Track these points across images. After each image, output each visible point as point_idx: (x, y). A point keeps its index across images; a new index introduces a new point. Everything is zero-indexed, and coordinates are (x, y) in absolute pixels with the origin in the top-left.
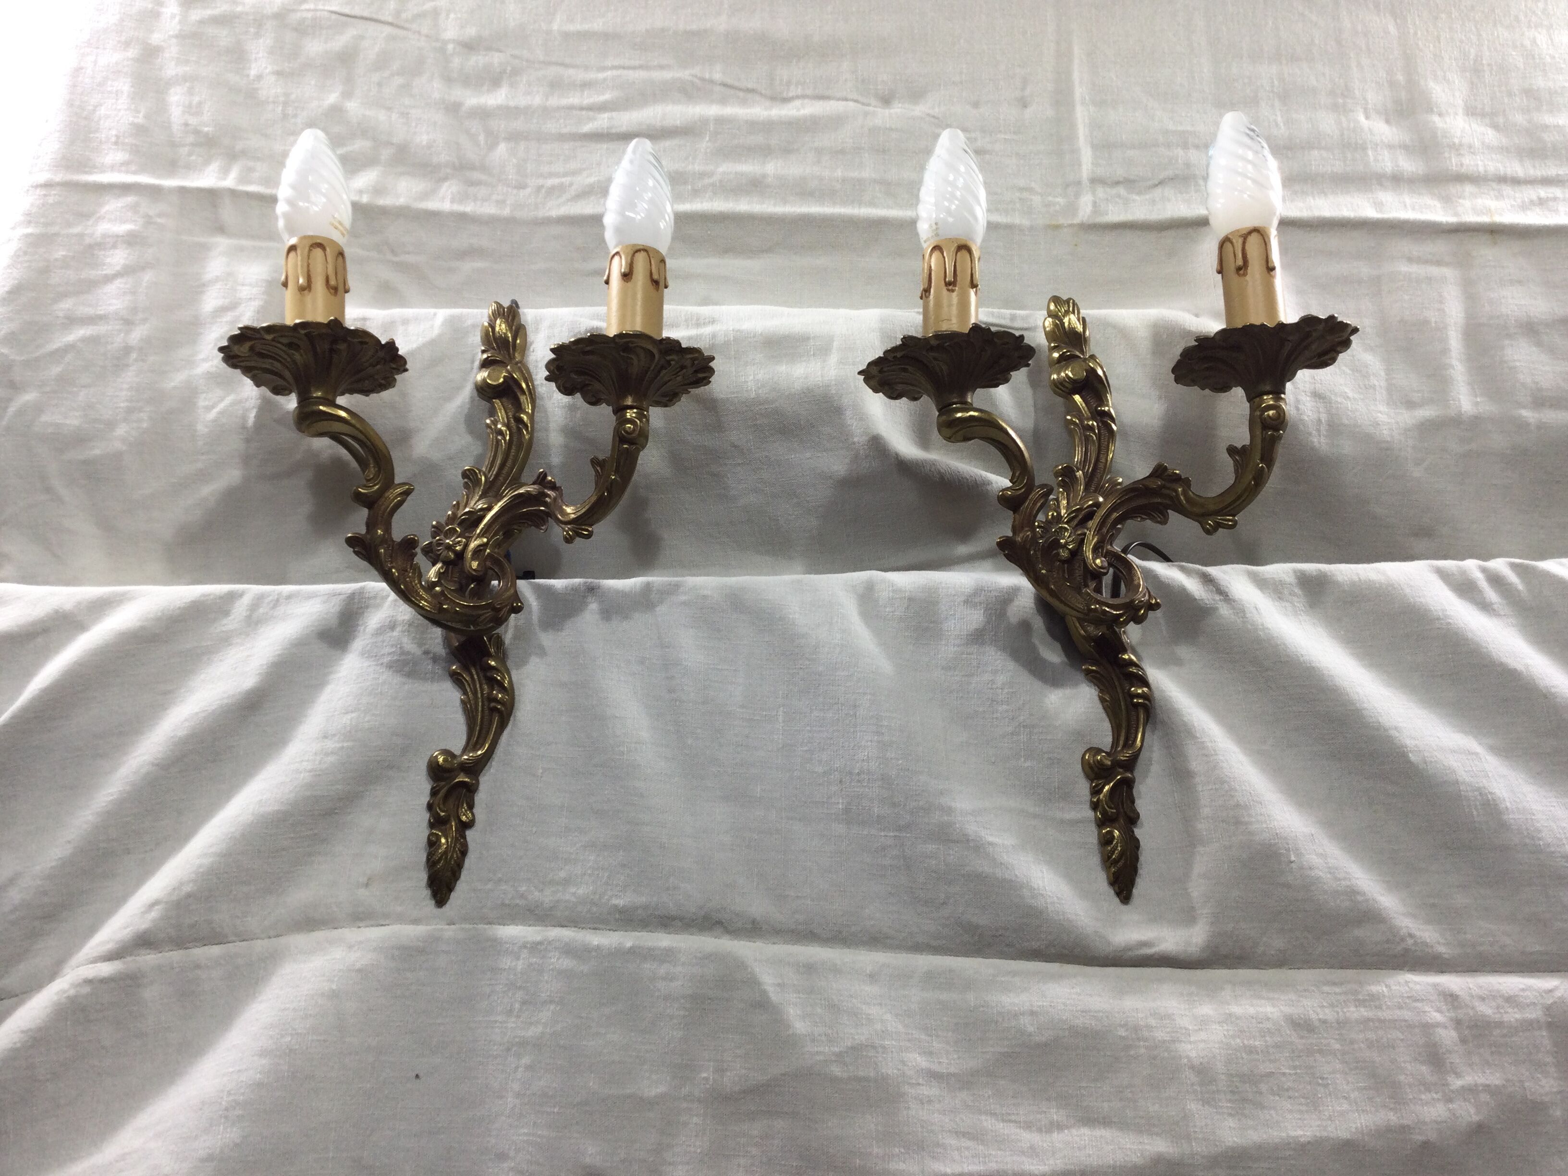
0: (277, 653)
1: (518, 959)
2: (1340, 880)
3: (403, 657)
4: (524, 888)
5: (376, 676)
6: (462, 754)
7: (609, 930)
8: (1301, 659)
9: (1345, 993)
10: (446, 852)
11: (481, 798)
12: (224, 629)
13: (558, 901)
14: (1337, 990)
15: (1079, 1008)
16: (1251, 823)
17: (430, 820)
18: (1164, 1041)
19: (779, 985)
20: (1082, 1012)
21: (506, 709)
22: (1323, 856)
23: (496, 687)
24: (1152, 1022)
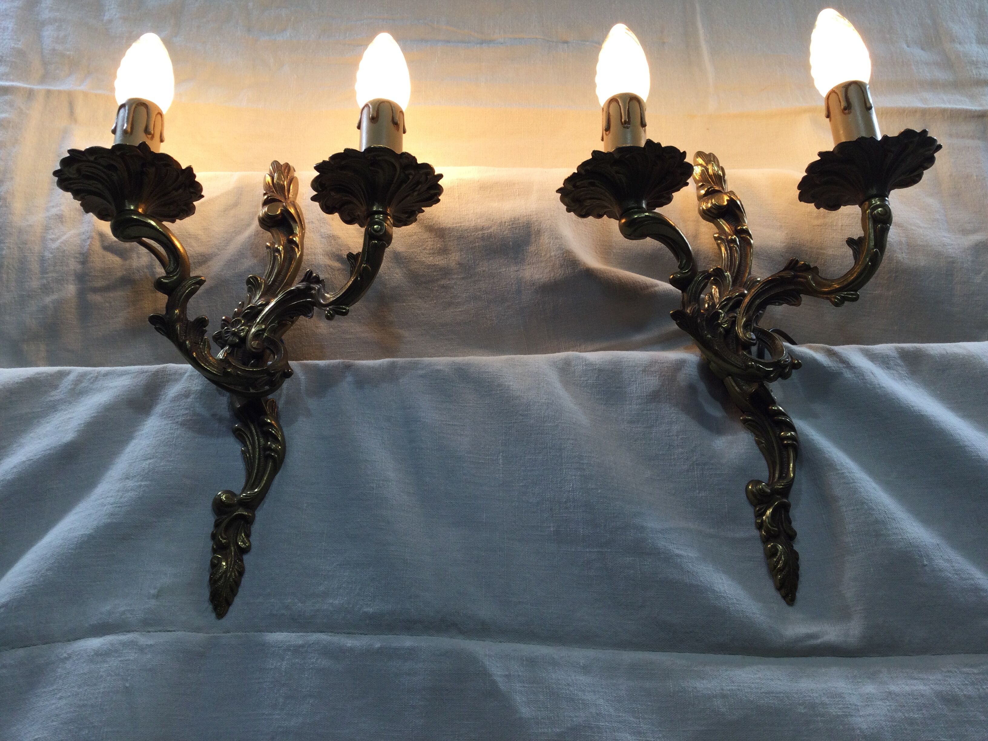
0: (93, 415)
1: (283, 660)
2: (966, 579)
3: (195, 418)
4: (289, 601)
5: (171, 431)
6: (242, 493)
7: (361, 634)
8: (912, 409)
9: (982, 673)
10: (225, 572)
11: (256, 528)
12: (52, 399)
13: (318, 611)
14: (976, 671)
15: (763, 690)
16: (889, 535)
17: (213, 547)
18: (838, 716)
19: (506, 676)
20: (766, 693)
21: (278, 455)
22: (949, 561)
23: (270, 439)
24: (825, 699)
